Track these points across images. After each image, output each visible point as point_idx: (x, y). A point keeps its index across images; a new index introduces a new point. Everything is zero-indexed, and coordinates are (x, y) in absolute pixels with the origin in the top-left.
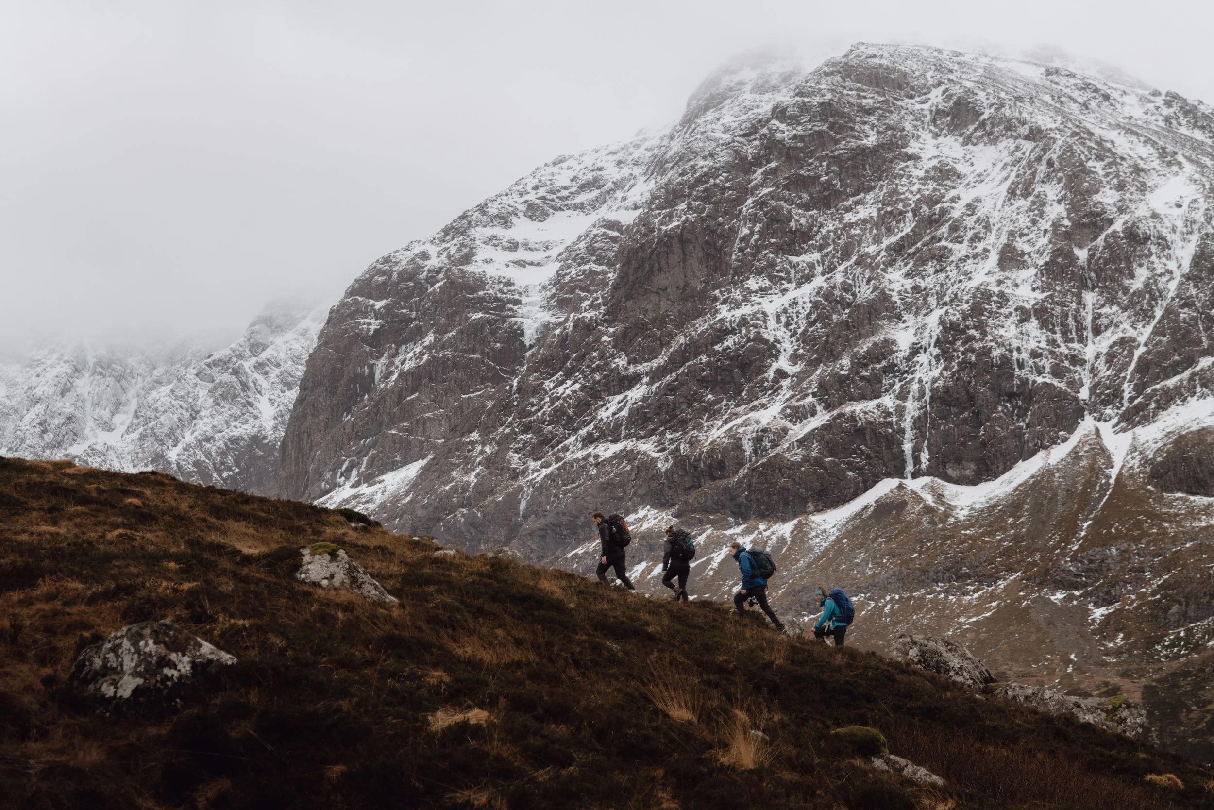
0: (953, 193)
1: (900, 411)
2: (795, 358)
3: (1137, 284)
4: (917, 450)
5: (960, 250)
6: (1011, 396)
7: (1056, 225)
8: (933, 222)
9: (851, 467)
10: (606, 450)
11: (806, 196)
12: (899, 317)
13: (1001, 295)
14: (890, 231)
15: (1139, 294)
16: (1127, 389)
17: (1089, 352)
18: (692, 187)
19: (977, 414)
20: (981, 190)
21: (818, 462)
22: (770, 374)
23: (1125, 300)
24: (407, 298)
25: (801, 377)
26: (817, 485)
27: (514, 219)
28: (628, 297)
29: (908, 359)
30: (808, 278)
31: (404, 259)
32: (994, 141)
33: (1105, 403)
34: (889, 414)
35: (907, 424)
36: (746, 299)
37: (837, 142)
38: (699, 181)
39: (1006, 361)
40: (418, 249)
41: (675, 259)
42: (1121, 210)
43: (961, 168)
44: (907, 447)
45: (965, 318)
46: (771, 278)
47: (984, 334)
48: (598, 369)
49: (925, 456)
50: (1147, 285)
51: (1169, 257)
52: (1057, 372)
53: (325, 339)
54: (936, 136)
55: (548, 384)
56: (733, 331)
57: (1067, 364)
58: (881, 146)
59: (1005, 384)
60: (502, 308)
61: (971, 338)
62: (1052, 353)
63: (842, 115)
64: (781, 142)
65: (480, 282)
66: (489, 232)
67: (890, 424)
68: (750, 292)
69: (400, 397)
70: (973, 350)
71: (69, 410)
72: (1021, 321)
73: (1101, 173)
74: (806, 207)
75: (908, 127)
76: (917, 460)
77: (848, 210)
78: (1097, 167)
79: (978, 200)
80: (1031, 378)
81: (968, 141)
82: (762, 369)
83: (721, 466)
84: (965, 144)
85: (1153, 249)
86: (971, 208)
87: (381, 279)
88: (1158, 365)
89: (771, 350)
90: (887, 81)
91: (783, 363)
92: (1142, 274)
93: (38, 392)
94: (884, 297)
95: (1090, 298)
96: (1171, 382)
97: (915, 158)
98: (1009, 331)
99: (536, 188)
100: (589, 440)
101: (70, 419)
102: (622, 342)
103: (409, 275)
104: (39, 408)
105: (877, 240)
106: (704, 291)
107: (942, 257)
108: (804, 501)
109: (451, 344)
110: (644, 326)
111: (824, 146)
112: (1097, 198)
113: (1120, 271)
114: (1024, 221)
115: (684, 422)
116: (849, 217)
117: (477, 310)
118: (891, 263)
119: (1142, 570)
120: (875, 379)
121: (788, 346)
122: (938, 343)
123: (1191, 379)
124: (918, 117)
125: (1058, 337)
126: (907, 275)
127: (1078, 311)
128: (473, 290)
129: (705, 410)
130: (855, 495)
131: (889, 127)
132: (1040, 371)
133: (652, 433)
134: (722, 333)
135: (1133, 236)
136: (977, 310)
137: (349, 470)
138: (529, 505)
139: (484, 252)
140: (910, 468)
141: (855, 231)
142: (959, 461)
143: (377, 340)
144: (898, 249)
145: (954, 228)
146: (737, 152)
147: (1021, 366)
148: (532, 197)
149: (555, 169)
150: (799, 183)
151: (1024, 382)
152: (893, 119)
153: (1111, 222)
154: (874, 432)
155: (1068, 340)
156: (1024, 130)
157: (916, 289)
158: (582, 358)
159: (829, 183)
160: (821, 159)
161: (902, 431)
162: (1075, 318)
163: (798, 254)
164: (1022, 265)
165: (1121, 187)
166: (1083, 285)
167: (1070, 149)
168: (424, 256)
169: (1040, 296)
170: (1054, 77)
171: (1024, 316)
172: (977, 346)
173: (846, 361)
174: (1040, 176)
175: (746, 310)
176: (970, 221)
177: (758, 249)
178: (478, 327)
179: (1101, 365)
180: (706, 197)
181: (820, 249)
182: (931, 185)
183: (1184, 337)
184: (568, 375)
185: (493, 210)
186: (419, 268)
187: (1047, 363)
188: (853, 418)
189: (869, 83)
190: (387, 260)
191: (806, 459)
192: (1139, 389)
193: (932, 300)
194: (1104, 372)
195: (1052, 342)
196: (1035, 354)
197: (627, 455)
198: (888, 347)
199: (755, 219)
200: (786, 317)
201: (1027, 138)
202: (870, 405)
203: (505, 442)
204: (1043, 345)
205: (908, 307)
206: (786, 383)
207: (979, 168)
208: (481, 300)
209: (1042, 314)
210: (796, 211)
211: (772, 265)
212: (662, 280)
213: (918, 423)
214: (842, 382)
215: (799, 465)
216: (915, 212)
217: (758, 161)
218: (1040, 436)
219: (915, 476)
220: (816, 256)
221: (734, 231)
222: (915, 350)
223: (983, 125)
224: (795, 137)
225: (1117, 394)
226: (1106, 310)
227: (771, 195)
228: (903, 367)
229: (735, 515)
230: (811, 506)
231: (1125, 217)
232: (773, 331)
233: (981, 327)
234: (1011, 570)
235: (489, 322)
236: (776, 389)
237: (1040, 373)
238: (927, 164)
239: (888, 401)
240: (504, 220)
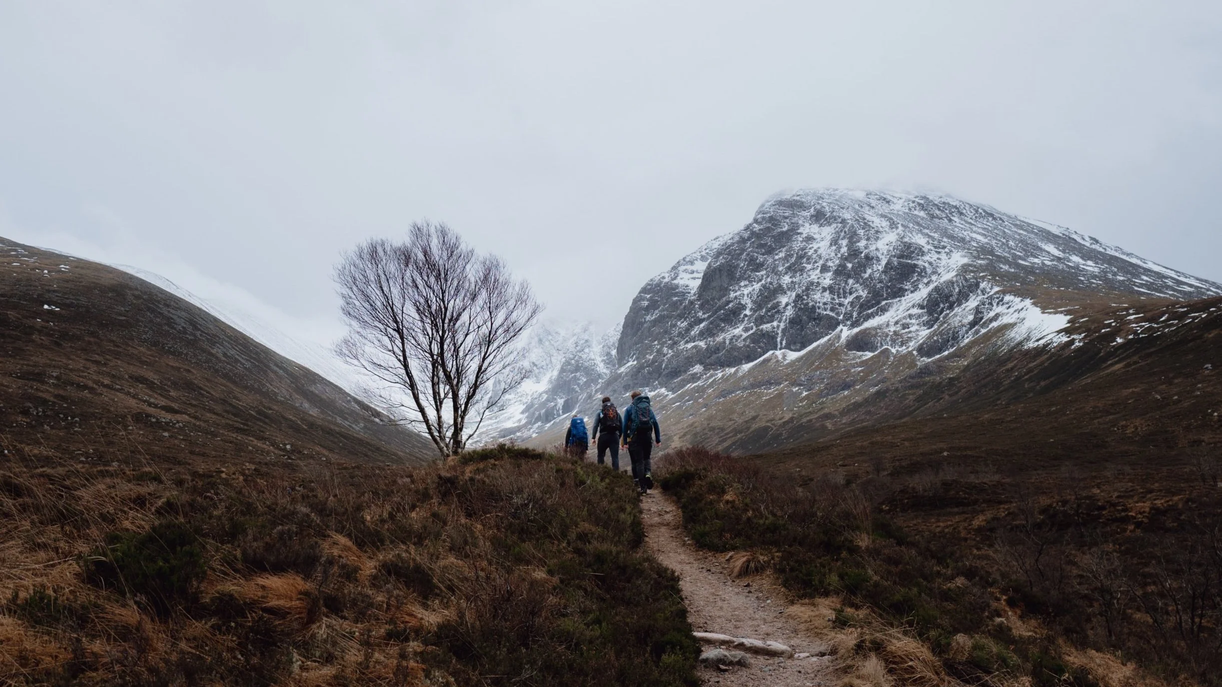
0: (811, 246)
1: (778, 327)
2: (751, 309)
3: (866, 275)
4: (782, 340)
5: (809, 267)
6: (815, 319)
7: (842, 255)
8: (802, 257)
9: (760, 347)
10: (690, 346)
11: (763, 251)
12: (785, 293)
13: (818, 283)
14: (788, 261)
15: (867, 279)
16: (855, 314)
17: (846, 301)
18: (725, 250)
19: (802, 326)
20: (822, 244)
21: (748, 346)
22: (742, 316)
23: (861, 281)
24: (657, 293)
25: (751, 316)
26: (746, 354)
27: (695, 262)
28: (704, 291)
29: (784, 308)
30: (761, 280)
31: (657, 279)
32: (830, 225)
33: (847, 320)
34: (774, 328)
35: (779, 332)
36: (739, 289)
37: (774, 230)
38: (727, 248)
39: (814, 307)
40: (663, 275)
41: (717, 276)
42: (866, 248)
43: (815, 236)
44: (779, 339)
45: (803, 292)
46: (749, 281)
47: (808, 297)
48: (693, 317)
49: (784, 342)
50: (870, 275)
51: (879, 265)
52: (832, 310)
53: (632, 309)
54: (810, 224)
55: (679, 323)
56: (732, 301)
57: (837, 306)
58: (788, 230)
59: (812, 315)
60: (684, 295)
61: (804, 299)
62: (831, 303)
63: (776, 220)
64: (755, 232)
65: (677, 286)
66: (684, 267)
67: (774, 332)
68: (741, 286)
69: (649, 329)
70: (803, 304)
71: (586, 338)
72: (823, 292)
73: (862, 234)
74: (763, 254)
75: (800, 222)
76: (781, 344)
77: (777, 254)
78: (861, 232)
79: (819, 248)
80: (822, 312)
81: (821, 225)
82: (739, 314)
83: (718, 349)
84: (820, 227)
85: (875, 262)
86: (816, 251)
87: (649, 287)
88: (866, 305)
89: (744, 307)
90: (796, 205)
91: (748, 312)
92: (869, 271)
93: (575, 332)
94: (780, 286)
95: (851, 281)
96: (870, 311)
97: (801, 234)
98: (817, 296)
99: (706, 249)
100: (687, 342)
101: (587, 341)
102: (702, 307)
103: (658, 285)
104: (575, 338)
105: (783, 265)
106: (727, 287)
107: (802, 270)
108: (742, 360)
109: (667, 310)
110: (708, 301)
111: (770, 232)
112: (858, 244)
113: (861, 271)
114: (833, 254)
115: (714, 334)
116: (777, 257)
117: (675, 296)
118: (786, 273)
119: (824, 379)
120: (773, 316)
121: (750, 305)
122: (794, 302)
123: (877, 309)
124: (805, 218)
125: (836, 297)
126: (791, 277)
127: (845, 287)
128: (674, 289)
129: (720, 329)
130: (760, 357)
131: (792, 223)
132: (825, 310)
133: (704, 339)
134: (728, 302)
135: (868, 258)
136: (807, 289)
137: (633, 356)
138: (666, 365)
139: (681, 275)
140: (779, 346)
141: (777, 262)
142: (795, 343)
143: (647, 309)
144: (789, 268)
145: (808, 259)
146: (741, 237)
147: (819, 308)
148: (703, 253)
149: (714, 242)
150: (761, 246)
151: (819, 314)
152: (795, 220)
153: (862, 253)
154: (768, 335)
155: (839, 297)
156: (840, 220)
157: (792, 282)
158: (689, 313)
159: (771, 245)
160: (769, 237)
161: (778, 334)
162: (843, 289)
163: (759, 272)
164: (829, 271)
165: (868, 239)
166: (849, 277)
167: (853, 226)
168: (664, 278)
169: (831, 282)
170: (869, 196)
171: (824, 290)
172: (805, 302)
173: (764, 310)
174: (841, 237)
175: (738, 293)
176: (814, 256)
177: (746, 271)
178: (675, 303)
179: (849, 307)
180: (729, 254)
181: (766, 269)
182: (804, 243)
183: (877, 294)
184: (685, 319)
185: (687, 259)
186: (661, 282)
187: (829, 307)
188: (762, 330)
189: (788, 207)
190: (651, 280)
191: (744, 345)
192: (859, 314)
193: (797, 286)
194: (849, 308)
195: (833, 299)
196: (825, 304)
197: (695, 347)
198: (778, 304)
199: (746, 260)
200: (750, 295)
201: (841, 223)
202: (769, 325)
203: (662, 345)
204: (829, 300)
205: (789, 289)
206: (746, 319)
207: (823, 236)
208: (677, 293)
209: (831, 289)
210: (760, 256)
211: (750, 276)
212: (714, 284)
213: (784, 331)
214: (762, 317)
215: (742, 347)
216: (797, 254)
217: (749, 239)
218: (822, 333)
219: (781, 349)
220: (764, 272)
221: (738, 265)
222: (787, 305)
223: (826, 219)
224: (760, 230)
225: (852, 316)
226: (856, 286)
227: (751, 251)
228: (782, 311)
229: (720, 366)
230: (743, 362)
231: (867, 251)
232: (746, 301)
233: (808, 295)
234: (786, 381)
235: (679, 300)
236: (743, 321)
237: (826, 310)
238: (804, 235)
239: (775, 324)
240: (692, 263)
